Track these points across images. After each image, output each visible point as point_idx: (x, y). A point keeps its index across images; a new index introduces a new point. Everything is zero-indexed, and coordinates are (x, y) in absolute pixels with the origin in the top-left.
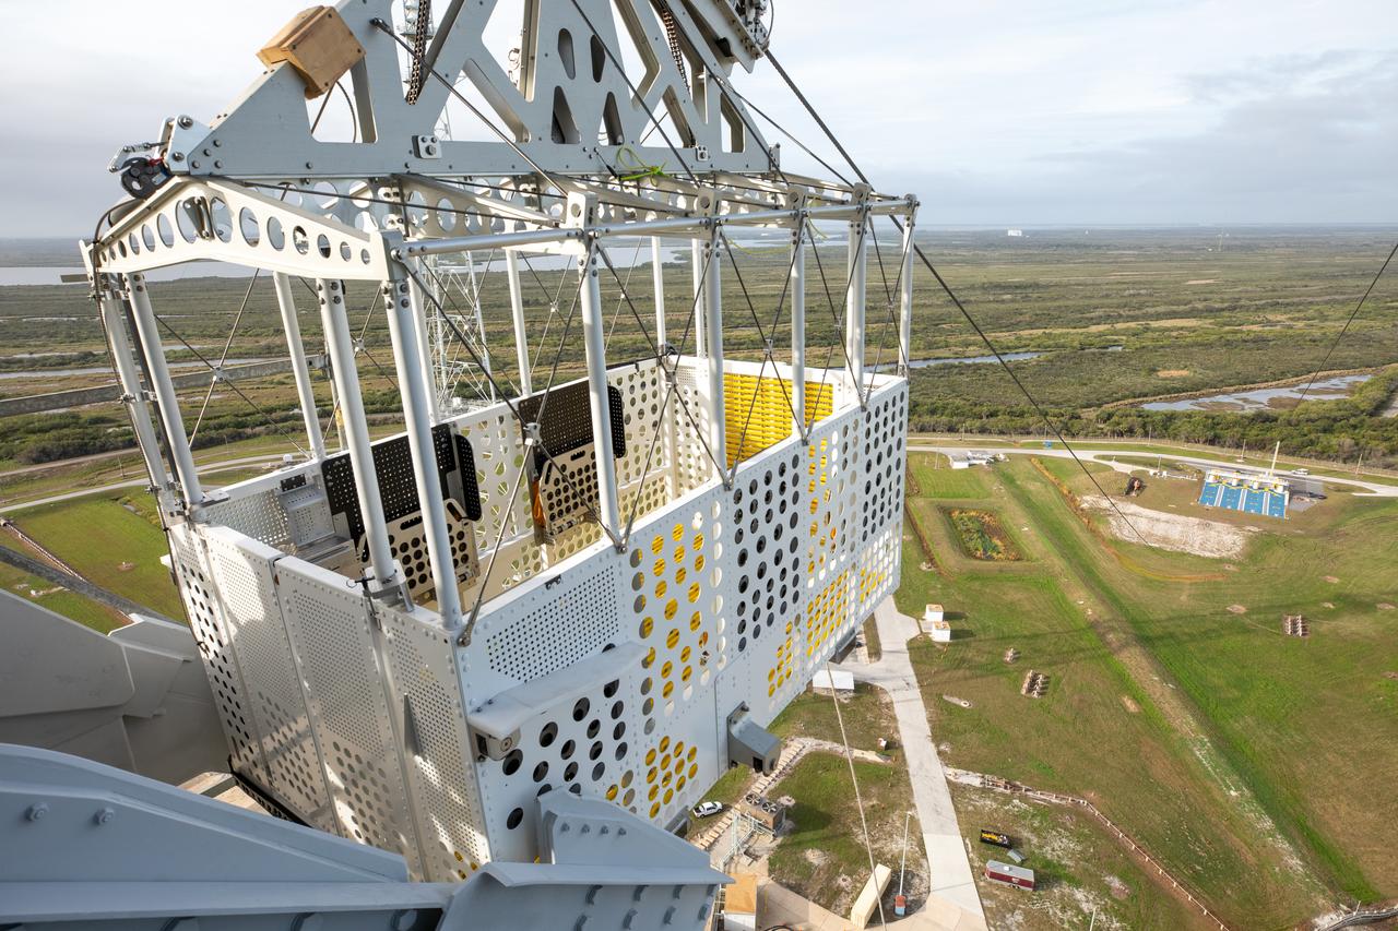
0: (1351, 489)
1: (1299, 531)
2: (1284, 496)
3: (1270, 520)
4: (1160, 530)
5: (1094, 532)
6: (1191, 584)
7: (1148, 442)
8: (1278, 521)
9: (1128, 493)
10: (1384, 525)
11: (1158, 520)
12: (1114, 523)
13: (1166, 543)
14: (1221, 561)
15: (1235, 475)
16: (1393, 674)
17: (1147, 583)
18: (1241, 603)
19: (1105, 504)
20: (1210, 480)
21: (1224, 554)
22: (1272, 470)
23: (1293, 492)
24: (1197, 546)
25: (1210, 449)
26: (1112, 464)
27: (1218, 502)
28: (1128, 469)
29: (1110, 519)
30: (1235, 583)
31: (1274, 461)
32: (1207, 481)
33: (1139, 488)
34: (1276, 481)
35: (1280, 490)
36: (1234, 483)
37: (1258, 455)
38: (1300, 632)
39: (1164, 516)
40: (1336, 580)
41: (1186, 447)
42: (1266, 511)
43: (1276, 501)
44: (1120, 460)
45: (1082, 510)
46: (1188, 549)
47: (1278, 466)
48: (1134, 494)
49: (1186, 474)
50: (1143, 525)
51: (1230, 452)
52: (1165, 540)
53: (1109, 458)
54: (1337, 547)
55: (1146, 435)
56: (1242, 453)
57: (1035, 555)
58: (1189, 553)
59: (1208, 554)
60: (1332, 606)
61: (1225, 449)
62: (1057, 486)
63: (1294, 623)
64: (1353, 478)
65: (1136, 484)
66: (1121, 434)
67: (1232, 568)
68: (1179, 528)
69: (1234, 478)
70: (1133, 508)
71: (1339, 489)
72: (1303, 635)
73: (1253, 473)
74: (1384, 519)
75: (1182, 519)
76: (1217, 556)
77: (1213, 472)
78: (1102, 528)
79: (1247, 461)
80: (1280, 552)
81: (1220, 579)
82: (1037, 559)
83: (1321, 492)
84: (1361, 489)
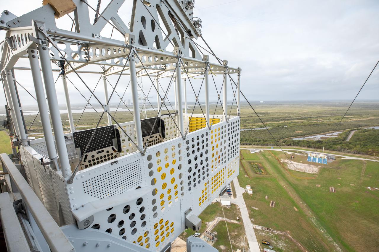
0: (341, 157)
1: (330, 167)
2: (326, 159)
3: (324, 165)
4: (299, 167)
5: (284, 168)
6: (307, 180)
7: (294, 147)
8: (326, 165)
9: (291, 159)
10: (349, 166)
11: (298, 165)
12: (288, 166)
13: (301, 170)
14: (314, 174)
15: (315, 154)
16: (356, 201)
17: (297, 179)
18: (320, 184)
19: (286, 161)
20: (309, 155)
21: (314, 173)
22: (323, 153)
23: (328, 159)
24: (308, 171)
25: (308, 149)
26: (287, 152)
27: (311, 161)
28: (290, 153)
29: (288, 165)
30: (317, 179)
31: (323, 151)
32: (309, 156)
33: (293, 158)
34: (324, 156)
35: (325, 158)
36: (315, 156)
37: (319, 150)
38: (334, 191)
39: (300, 164)
40: (340, 179)
41: (303, 148)
42: (322, 163)
43: (325, 160)
44: (289, 151)
45: (281, 162)
46: (306, 172)
47: (324, 152)
48: (292, 159)
49: (304, 154)
50: (295, 166)
51: (313, 149)
52: (300, 169)
53: (286, 151)
54: (340, 171)
55: (294, 145)
56: (316, 149)
57: (271, 173)
58: (306, 173)
59: (310, 173)
60: (340, 185)
61: (312, 149)
62: (275, 157)
63: (332, 189)
64: (341, 155)
65: (293, 157)
66: (288, 145)
67: (316, 176)
68: (303, 166)
69: (315, 155)
70: (293, 162)
71: (338, 157)
72: (334, 192)
73: (319, 154)
74: (349, 164)
75: (304, 164)
76: (312, 173)
77: (310, 154)
78: (286, 167)
79: (317, 151)
80: (327, 172)
81: (314, 179)
82: (271, 174)
83: (334, 158)
84: (344, 158)
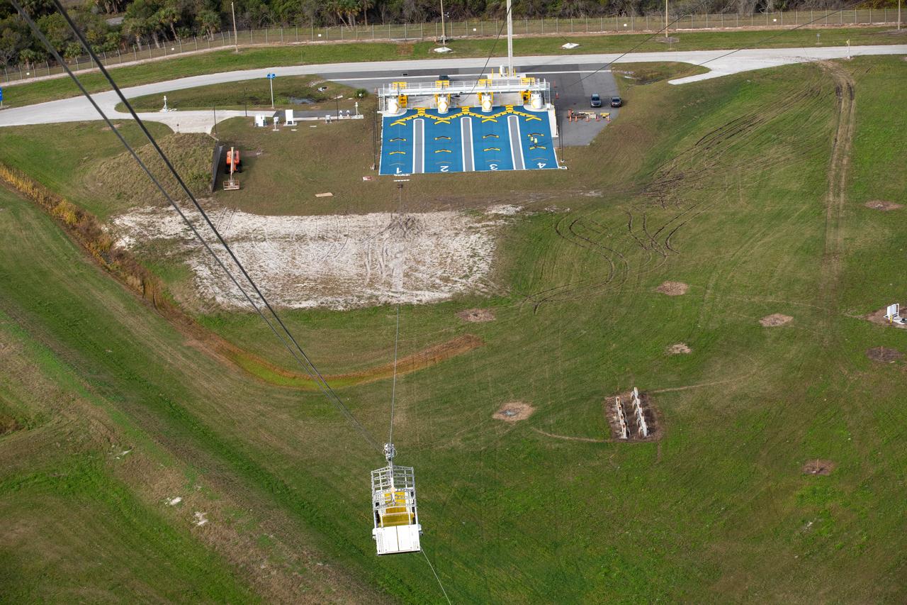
0: (666, 71)
1: (593, 193)
2: (544, 115)
3: (532, 180)
4: (312, 260)
5: (163, 308)
6: (409, 379)
7: (233, 44)
8: (548, 180)
9: (218, 186)
10: (735, 141)
11: (301, 238)
12: (204, 271)
13: (332, 292)
14: (456, 304)
15: (437, 88)
16: (818, 464)
17: (311, 404)
18: (519, 395)
19: (171, 225)
20: (391, 110)
21: (459, 287)
22: (511, 60)
23: (563, 104)
24: (398, 282)
25: (374, 35)
26: (165, 116)
27: (419, 164)
28: (199, 122)
29: (193, 262)
30: (496, 350)
31: (510, 36)
32: (386, 114)
33: (239, 166)
34: (523, 84)
35: (535, 104)
36: (443, 107)
37: (473, 29)
38: (644, 427)
39: (311, 225)
40: (681, 288)
41: (320, 39)
42: (519, 162)
43: (534, 126)
44: (181, 101)
45: (121, 255)
46: (383, 295)
47: (522, 47)
48: (232, 185)
49: (336, 106)
50: (271, 260)
51: (414, 33)
52: (328, 284)
53: (153, 103)
54: (670, 211)
55: (224, 25)
56: (441, 31)
57: (34, 408)
58: (387, 305)
59: (426, 296)
60: (687, 350)
61: (406, 28)
62: (45, 206)
63: (628, 411)
64: (663, 47)
65: (231, 157)
66: (167, 35)
67: (479, 317)
68: (352, 247)
69: (436, 96)
70: (236, 222)
71: (645, 75)
72: (650, 430)
73: (479, 74)
74: (735, 128)
75: (352, 222)
76: (444, 294)
77: (392, 91)
78: (179, 294)
79: (459, 49)
80: (568, 251)
81: (465, 350)
82: (41, 418)
83: (612, 93)
84: (685, 69)
